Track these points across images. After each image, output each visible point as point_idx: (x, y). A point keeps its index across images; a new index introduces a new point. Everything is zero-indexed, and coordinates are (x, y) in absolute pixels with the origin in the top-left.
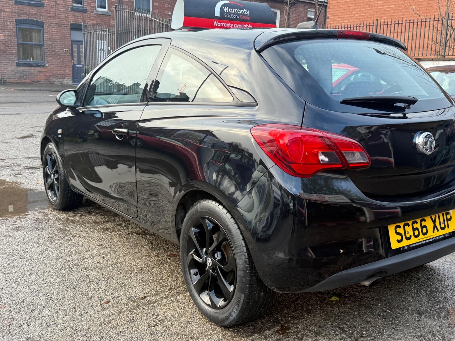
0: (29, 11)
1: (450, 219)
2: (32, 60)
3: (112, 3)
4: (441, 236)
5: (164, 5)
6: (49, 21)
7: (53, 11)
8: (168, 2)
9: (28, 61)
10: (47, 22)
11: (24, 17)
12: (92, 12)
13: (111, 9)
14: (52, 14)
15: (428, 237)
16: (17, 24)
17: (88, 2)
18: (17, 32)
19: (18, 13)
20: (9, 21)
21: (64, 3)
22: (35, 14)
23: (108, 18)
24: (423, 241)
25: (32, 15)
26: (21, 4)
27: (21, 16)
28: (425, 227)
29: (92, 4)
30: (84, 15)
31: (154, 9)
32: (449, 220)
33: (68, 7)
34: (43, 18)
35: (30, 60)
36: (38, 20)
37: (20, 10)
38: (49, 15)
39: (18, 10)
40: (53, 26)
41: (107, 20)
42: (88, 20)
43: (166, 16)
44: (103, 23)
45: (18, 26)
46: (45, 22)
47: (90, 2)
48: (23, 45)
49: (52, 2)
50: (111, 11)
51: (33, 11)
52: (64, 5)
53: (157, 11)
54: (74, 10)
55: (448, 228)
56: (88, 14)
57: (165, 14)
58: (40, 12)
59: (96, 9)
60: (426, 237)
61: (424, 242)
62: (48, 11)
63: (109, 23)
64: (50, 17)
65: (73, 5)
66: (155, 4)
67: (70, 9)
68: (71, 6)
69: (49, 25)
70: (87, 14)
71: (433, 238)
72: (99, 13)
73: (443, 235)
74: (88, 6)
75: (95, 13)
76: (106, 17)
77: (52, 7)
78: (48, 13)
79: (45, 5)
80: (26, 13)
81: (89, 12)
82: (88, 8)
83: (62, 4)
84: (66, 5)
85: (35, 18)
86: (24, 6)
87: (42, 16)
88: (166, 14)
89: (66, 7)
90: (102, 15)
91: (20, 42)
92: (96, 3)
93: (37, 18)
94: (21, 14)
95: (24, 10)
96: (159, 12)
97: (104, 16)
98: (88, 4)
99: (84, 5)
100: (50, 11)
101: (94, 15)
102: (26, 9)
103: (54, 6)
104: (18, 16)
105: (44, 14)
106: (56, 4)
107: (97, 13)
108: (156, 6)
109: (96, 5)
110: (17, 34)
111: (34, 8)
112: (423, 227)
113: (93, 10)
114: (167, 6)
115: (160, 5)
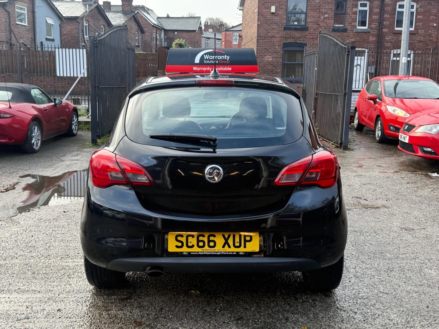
0: (295, 35)
2: (293, 77)
3: (372, 21)
5: (429, 17)
6: (312, 42)
7: (316, 33)
8: (434, 14)
9: (291, 79)
10: (309, 43)
11: (290, 40)
12: (352, 31)
13: (371, 26)
14: (315, 35)
16: (283, 47)
17: (349, 22)
18: (283, 54)
19: (285, 38)
20: (278, 45)
21: (326, 25)
22: (300, 37)
23: (367, 35)
25: (297, 38)
26: (288, 30)
27: (288, 40)
29: (352, 23)
30: (344, 34)
31: (417, 22)
33: (329, 28)
34: (306, 40)
35: (292, 77)
36: (302, 42)
37: (288, 35)
38: (311, 37)
39: (286, 35)
40: (314, 47)
41: (366, 37)
42: (347, 38)
43: (431, 28)
44: (362, 40)
45: (285, 49)
46: (307, 43)
47: (351, 22)
48: (288, 64)
49: (316, 25)
50: (371, 29)
51: (298, 35)
52: (326, 27)
53: (421, 24)
54: (335, 30)
56: (348, 33)
57: (429, 26)
58: (304, 35)
59: (356, 28)
62: (311, 33)
63: (368, 40)
64: (313, 38)
65: (335, 26)
66: (419, 17)
67: (331, 30)
68: (332, 27)
69: (311, 46)
70: (346, 33)
72: (359, 31)
74: (348, 25)
75: (355, 31)
76: (365, 34)
77: (315, 30)
78: (310, 35)
79: (309, 29)
80: (292, 37)
81: (349, 31)
82: (349, 27)
83: (324, 26)
84: (328, 27)
85: (299, 41)
86: (291, 31)
87: (306, 38)
88: (431, 26)
89: (327, 28)
90: (361, 33)
91: (285, 62)
92: (356, 22)
93: (301, 41)
94: (288, 38)
95: (290, 35)
96: (422, 25)
97: (364, 33)
98: (348, 24)
99: (344, 25)
100: (313, 33)
101: (354, 33)
102: (293, 33)
103: (317, 28)
104: (285, 40)
105: (307, 37)
106: (319, 26)
107: (356, 31)
108: (419, 19)
109: (356, 24)
110: (283, 56)
111: (299, 32)
113: (353, 29)
114: (432, 18)
115: (424, 17)
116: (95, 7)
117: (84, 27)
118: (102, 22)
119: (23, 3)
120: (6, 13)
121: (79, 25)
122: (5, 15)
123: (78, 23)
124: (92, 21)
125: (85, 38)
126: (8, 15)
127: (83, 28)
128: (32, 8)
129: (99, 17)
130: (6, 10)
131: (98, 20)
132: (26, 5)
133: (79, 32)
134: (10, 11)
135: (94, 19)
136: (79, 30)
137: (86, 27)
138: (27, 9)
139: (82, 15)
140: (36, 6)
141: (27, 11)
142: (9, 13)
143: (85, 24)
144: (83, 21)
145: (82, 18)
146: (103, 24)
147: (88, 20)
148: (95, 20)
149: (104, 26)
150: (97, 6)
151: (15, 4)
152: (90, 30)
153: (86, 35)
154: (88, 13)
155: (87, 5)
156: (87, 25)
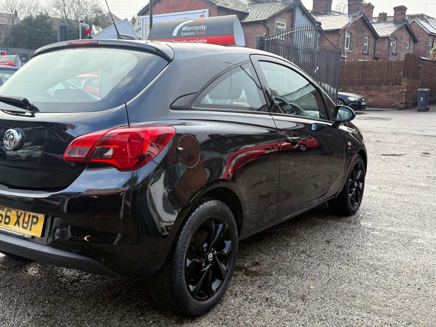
1: (36, 223)
4: (20, 233)
15: (8, 227)
24: (3, 228)
28: (9, 217)
32: (33, 223)
55: (30, 230)
60: (6, 227)
61: (4, 230)
71: (12, 231)
73: (22, 233)
112: (7, 216)
116: (360, 19)
117: (346, 39)
118: (367, 33)
119: (283, 19)
120: (265, 29)
121: (340, 37)
122: (265, 31)
123: (339, 36)
124: (355, 32)
125: (345, 50)
126: (268, 31)
127: (344, 40)
128: (291, 24)
129: (364, 28)
130: (266, 27)
131: (363, 32)
132: (286, 20)
133: (339, 44)
134: (270, 27)
135: (358, 30)
136: (339, 42)
137: (348, 39)
138: (287, 25)
139: (344, 27)
140: (296, 22)
141: (287, 26)
142: (268, 29)
143: (347, 36)
144: (345, 33)
145: (344, 30)
146: (368, 35)
147: (351, 32)
148: (358, 32)
149: (369, 37)
150: (363, 17)
151: (275, 21)
152: (352, 42)
153: (347, 47)
154: (350, 25)
155: (351, 17)
156: (350, 37)
